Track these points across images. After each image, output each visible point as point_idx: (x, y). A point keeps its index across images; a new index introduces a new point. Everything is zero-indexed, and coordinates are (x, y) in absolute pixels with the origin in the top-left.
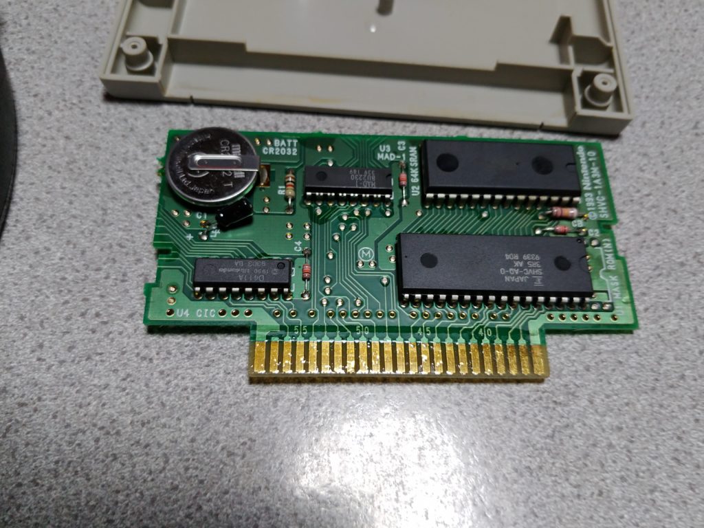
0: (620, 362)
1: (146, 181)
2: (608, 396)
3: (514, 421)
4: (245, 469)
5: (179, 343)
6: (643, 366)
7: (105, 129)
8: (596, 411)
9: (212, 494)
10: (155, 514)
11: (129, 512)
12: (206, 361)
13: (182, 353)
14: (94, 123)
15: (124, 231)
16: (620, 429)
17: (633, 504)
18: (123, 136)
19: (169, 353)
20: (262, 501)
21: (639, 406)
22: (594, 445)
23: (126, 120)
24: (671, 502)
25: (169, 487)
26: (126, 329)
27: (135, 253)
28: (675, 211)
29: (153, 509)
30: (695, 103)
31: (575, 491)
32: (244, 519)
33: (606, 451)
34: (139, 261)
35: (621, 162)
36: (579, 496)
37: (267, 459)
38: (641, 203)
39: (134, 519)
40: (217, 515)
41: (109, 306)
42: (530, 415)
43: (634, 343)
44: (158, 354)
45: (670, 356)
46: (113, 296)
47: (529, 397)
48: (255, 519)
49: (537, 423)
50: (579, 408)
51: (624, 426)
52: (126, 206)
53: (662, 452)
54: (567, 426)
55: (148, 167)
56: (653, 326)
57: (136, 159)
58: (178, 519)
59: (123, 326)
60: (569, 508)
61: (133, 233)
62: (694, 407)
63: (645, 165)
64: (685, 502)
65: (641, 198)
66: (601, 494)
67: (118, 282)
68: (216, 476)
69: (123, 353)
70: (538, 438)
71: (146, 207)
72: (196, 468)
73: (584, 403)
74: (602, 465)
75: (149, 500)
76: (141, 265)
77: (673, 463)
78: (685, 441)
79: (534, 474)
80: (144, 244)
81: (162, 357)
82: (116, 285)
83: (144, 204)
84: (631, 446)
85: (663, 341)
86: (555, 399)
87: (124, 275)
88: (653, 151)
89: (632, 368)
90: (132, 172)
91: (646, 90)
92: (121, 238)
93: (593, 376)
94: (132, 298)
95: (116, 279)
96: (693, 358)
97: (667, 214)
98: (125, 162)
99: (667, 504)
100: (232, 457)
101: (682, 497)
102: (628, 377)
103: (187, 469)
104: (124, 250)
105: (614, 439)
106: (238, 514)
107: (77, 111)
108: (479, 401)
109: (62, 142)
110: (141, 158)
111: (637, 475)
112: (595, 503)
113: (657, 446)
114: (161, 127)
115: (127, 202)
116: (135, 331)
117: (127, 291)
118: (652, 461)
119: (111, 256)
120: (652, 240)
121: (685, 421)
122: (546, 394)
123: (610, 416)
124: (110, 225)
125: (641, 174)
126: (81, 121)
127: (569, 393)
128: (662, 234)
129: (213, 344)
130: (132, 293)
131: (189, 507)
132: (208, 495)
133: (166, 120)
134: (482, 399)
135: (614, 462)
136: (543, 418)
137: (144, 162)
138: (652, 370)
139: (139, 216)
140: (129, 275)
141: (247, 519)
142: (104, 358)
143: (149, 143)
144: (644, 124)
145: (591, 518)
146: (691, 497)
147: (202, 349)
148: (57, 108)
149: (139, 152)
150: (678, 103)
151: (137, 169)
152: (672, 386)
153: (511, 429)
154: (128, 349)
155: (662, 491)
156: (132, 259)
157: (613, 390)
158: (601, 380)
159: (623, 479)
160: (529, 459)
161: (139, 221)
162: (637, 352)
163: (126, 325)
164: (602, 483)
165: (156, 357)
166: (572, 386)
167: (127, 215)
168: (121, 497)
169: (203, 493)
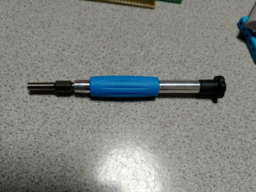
0: (190, 115)
1: (33, 44)
2: (184, 126)
3: (151, 131)
4: (55, 140)
5: (37, 97)
6: (198, 116)
7: (20, 25)
8: (180, 130)
9: (43, 148)
10: (23, 153)
11: (14, 152)
12: (46, 104)
13: (38, 101)
14: (17, 23)
15: (23, 59)
16: (188, 137)
17: (189, 162)
18: (26, 28)
19: (34, 100)
20: (60, 151)
21: (195, 130)
22: (178, 141)
23: (28, 23)
24: (203, 163)
25: (28, 144)
26: (20, 91)
27: (26, 67)
28: (216, 66)
29: (22, 151)
30: (227, 31)
31: (170, 156)
32: (53, 157)
33: (182, 144)
34: (27, 69)
35: (199, 49)
36: (171, 158)
37: (63, 138)
38: (204, 63)
39: (15, 154)
40: (44, 155)
41: (15, 84)
42: (156, 129)
43: (196, 109)
44: (30, 100)
45: (208, 114)
46: (17, 80)
47: (156, 123)
48: (57, 157)
49: (158, 132)
50: (174, 129)
51: (189, 136)
52: (25, 51)
53: (202, 145)
54: (169, 134)
55: (34, 39)
56: (204, 103)
57: (30, 36)
58: (30, 155)
59: (19, 90)
60: (167, 162)
61: (26, 60)
62: (215, 131)
63: (207, 50)
64: (208, 163)
65: (204, 61)
66: (178, 158)
67: (19, 76)
68: (45, 142)
69: (18, 99)
70: (158, 137)
71: (31, 52)
72: (38, 139)
73: (176, 127)
74: (180, 149)
75: (21, 148)
76: (28, 71)
77: (205, 150)
78: (210, 142)
79: (156, 149)
80: (29, 64)
81: (31, 101)
82: (18, 77)
83: (31, 51)
84: (191, 143)
85: (206, 109)
86: (166, 125)
87: (22, 74)
88: (210, 46)
89: (194, 117)
90: (28, 40)
91: (210, 26)
92: (22, 62)
93: (180, 118)
94: (23, 82)
95: (18, 75)
96: (217, 115)
97: (213, 67)
98: (26, 37)
99: (202, 163)
100: (51, 136)
101: (207, 161)
102: (193, 120)
103: (35, 139)
104: (22, 66)
105: (185, 140)
106: (51, 155)
107: (11, 19)
108: (139, 123)
109: (5, 29)
110: (32, 36)
111: (192, 153)
112: (176, 161)
113: (200, 143)
114: (40, 26)
115: (25, 50)
116: (23, 92)
117: (22, 79)
118: (198, 148)
119: (18, 67)
120: (206, 75)
121: (211, 136)
122: (163, 123)
123: (185, 132)
124: (18, 57)
125: (205, 53)
126: (12, 22)
127: (171, 123)
128: (210, 73)
129: (49, 98)
130: (23, 80)
131: (34, 152)
132: (42, 148)
133: (42, 24)
134: (140, 123)
135: (185, 148)
136: (161, 131)
137: (33, 37)
138: (201, 118)
139: (29, 55)
140: (23, 74)
141: (54, 157)
142: (11, 101)
143: (35, 31)
144: (208, 37)
145: (175, 165)
146: (210, 161)
147: (45, 100)
148: (5, 17)
149: (31, 34)
150: (221, 31)
151: (30, 40)
152: (208, 124)
153: (149, 134)
154: (20, 98)
155: (200, 159)
156: (25, 68)
157: (187, 124)
158: (183, 120)
159: (187, 153)
160: (154, 144)
161: (28, 56)
162: (197, 112)
163: (20, 90)
164: (179, 154)
165: (29, 101)
166: (172, 121)
167: (24, 54)
168: (11, 147)
169: (40, 147)
